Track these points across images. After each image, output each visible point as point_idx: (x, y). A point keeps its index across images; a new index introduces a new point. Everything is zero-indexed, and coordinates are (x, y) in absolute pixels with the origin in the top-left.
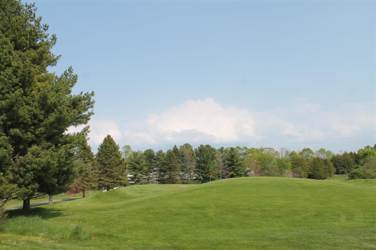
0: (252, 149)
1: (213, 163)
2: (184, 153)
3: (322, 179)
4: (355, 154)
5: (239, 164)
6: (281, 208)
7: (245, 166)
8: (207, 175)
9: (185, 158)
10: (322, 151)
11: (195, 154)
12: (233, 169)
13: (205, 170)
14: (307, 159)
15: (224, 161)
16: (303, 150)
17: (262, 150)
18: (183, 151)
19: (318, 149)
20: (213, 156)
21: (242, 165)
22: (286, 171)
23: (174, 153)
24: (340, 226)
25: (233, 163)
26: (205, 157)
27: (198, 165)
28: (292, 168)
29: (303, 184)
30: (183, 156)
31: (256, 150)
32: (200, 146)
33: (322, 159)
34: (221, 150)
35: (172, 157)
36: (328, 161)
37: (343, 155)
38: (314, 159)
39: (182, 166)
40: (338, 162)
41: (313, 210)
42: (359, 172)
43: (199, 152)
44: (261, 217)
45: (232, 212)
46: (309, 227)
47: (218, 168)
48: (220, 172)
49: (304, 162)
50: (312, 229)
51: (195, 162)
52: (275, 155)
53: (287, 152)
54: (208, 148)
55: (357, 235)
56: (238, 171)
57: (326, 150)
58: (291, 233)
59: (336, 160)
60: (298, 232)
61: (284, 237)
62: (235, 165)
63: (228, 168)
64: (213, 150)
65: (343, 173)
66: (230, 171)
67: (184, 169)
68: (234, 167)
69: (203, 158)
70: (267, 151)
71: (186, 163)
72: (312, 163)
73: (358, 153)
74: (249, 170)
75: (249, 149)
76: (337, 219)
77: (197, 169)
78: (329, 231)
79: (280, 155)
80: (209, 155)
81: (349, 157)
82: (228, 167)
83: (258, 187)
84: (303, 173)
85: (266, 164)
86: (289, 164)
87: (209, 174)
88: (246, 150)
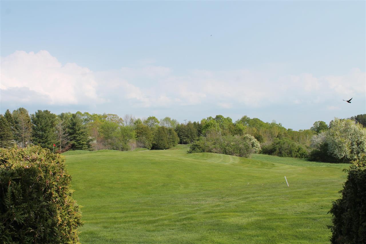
0: (94, 115)
1: (52, 131)
2: (18, 119)
3: (165, 149)
4: (198, 125)
5: (81, 132)
6: (137, 181)
7: (87, 135)
8: (46, 145)
9: (19, 125)
10: (167, 119)
11: (31, 121)
12: (75, 137)
13: (43, 138)
14: (152, 128)
15: (64, 129)
16: (148, 118)
17: (105, 116)
18: (17, 116)
19: (164, 118)
20: (52, 122)
21: (84, 133)
22: (131, 140)
23: (6, 119)
24: (179, 193)
25: (74, 131)
26: (43, 124)
27: (35, 133)
28: (136, 138)
29: (152, 160)
30: (17, 123)
31: (99, 117)
32: (37, 112)
33: (166, 129)
34: (62, 116)
35: (4, 124)
36: (173, 131)
37: (188, 125)
38: (159, 128)
39: (16, 134)
40: (182, 131)
41: (161, 182)
42: (199, 144)
43: (36, 119)
44: (122, 189)
45: (98, 185)
46: (159, 194)
47: (58, 136)
48: (60, 140)
49: (149, 132)
50: (160, 196)
51: (31, 130)
52: (118, 123)
53: (132, 120)
54: (47, 114)
55: (189, 198)
56: (79, 140)
57: (171, 119)
58: (147, 199)
59: (181, 130)
60: (151, 198)
61: (143, 201)
62: (77, 134)
63: (69, 137)
64: (53, 116)
65: (185, 143)
66: (71, 140)
67: (18, 138)
68: (76, 135)
69: (41, 125)
70: (110, 118)
71: (21, 131)
72: (157, 132)
73: (201, 123)
74: (91, 140)
75: (91, 115)
76: (178, 188)
77: (33, 138)
78: (172, 196)
79: (125, 123)
80: (47, 121)
81: (193, 127)
82: (68, 135)
83: (115, 163)
84: (147, 142)
85: (110, 132)
86: (134, 133)
87: (47, 143)
88: (88, 116)
